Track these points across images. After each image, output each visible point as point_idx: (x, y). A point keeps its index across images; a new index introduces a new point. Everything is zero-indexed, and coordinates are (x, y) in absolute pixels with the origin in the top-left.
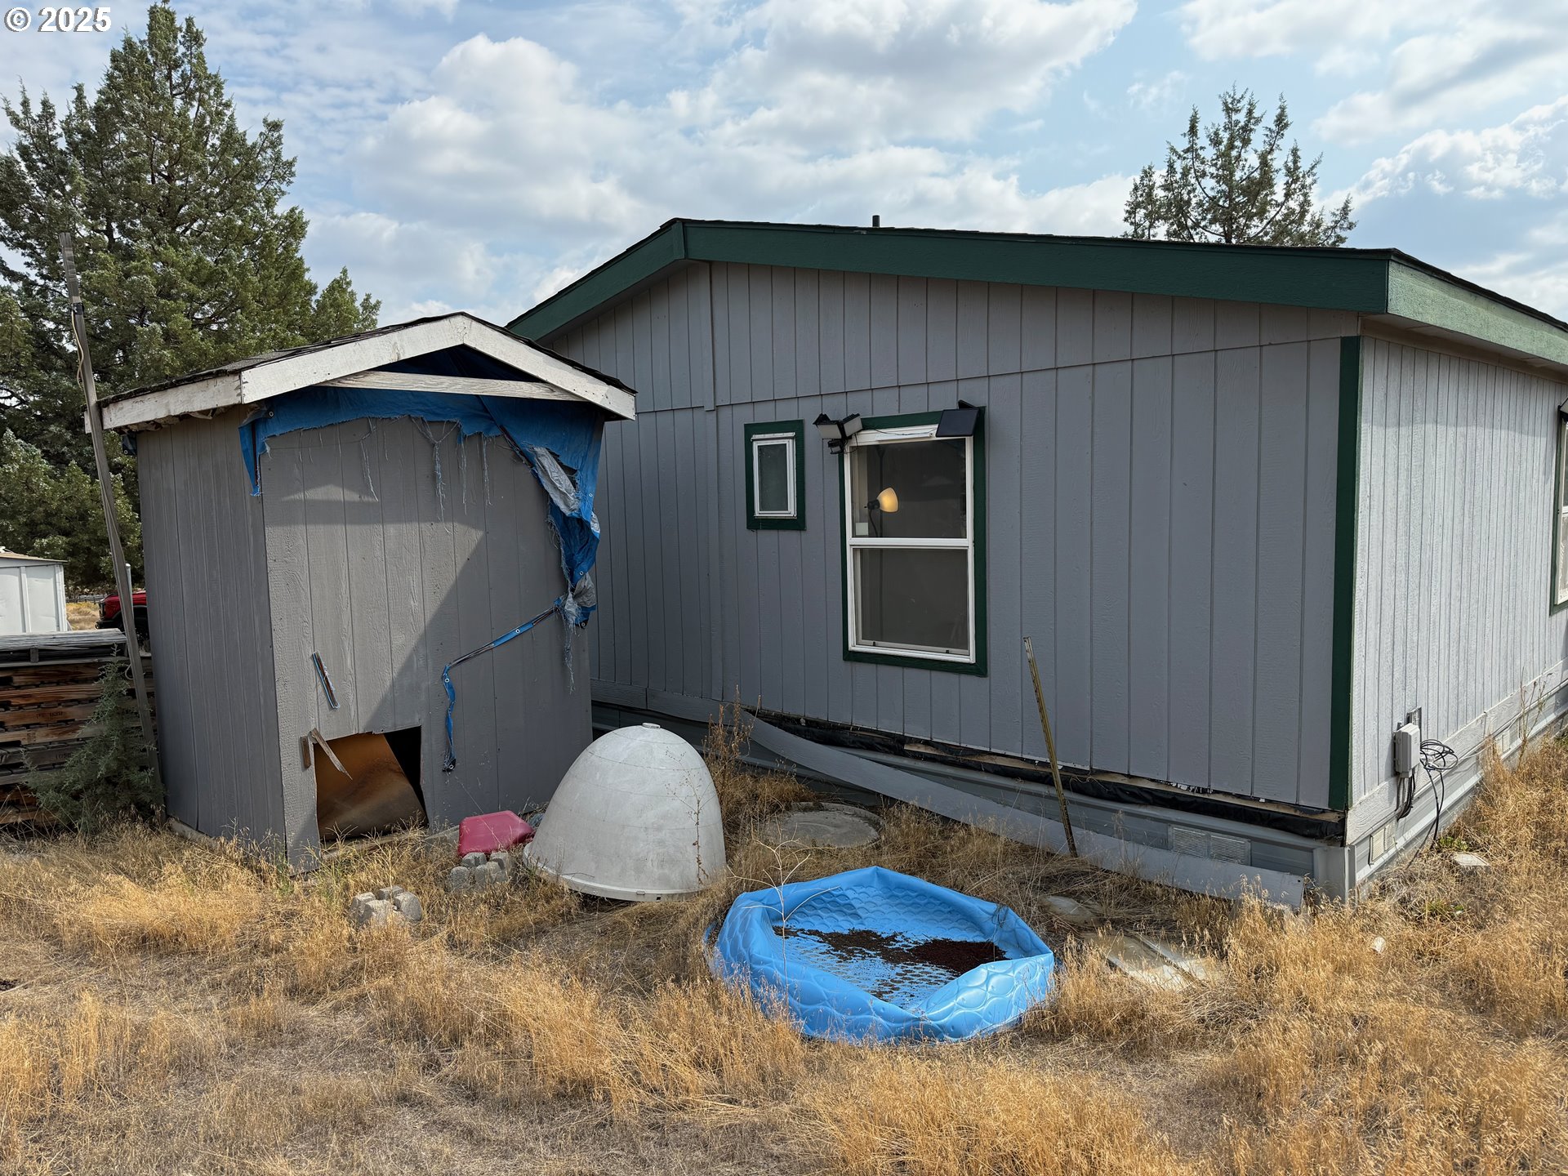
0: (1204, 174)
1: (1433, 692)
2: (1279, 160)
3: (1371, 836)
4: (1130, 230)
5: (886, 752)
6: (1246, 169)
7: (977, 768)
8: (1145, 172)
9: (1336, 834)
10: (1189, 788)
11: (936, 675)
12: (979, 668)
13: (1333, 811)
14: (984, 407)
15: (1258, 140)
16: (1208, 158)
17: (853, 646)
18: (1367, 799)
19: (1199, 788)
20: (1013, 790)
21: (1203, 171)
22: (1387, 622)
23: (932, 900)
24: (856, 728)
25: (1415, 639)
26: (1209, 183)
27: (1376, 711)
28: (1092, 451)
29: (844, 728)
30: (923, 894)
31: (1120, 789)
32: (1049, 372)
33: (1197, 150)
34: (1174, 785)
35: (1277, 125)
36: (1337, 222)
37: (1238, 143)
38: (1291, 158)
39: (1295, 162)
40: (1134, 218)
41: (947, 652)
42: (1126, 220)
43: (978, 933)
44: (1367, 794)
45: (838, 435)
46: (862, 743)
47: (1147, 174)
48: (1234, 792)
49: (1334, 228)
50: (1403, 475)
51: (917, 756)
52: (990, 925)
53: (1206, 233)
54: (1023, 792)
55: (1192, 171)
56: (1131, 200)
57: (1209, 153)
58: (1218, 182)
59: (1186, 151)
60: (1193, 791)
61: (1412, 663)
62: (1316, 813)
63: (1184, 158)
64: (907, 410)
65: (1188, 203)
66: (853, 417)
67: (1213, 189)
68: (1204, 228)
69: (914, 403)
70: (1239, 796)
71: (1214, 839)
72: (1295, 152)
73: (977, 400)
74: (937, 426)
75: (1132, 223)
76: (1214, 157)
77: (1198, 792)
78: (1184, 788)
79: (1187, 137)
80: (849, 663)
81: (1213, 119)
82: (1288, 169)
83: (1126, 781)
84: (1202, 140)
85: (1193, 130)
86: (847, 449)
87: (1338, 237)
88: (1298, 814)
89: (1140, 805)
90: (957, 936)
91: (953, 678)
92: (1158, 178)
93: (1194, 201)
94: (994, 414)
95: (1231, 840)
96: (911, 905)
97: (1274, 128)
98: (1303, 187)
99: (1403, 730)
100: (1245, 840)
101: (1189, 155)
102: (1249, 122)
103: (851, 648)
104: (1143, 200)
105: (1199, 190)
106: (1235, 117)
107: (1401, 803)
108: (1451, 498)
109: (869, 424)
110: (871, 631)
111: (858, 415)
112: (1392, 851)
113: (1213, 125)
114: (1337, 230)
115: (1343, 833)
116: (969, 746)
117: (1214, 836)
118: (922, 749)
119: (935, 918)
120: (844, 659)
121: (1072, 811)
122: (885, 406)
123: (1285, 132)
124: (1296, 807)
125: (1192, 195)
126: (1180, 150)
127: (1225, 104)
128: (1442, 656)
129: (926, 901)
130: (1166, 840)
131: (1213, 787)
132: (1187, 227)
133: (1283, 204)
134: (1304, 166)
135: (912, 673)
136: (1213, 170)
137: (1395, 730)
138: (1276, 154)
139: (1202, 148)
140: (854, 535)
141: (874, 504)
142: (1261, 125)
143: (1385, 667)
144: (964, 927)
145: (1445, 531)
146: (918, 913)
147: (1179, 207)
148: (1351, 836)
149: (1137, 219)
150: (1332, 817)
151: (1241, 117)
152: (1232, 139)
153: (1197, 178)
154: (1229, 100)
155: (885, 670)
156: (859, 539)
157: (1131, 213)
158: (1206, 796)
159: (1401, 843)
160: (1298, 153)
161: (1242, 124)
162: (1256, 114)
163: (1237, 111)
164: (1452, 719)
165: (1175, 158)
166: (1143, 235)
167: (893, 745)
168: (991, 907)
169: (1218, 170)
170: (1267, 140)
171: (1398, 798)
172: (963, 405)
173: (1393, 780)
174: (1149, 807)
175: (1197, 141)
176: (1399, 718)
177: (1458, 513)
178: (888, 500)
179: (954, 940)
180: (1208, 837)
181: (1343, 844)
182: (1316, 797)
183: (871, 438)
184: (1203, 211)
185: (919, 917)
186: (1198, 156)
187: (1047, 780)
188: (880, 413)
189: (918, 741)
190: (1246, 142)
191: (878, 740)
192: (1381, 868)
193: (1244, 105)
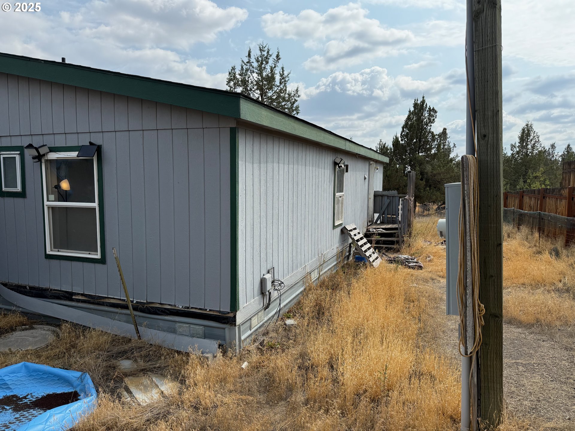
0: (254, 72)
1: (281, 261)
2: (277, 71)
3: (250, 319)
4: (229, 89)
5: (65, 300)
6: (267, 72)
7: (103, 304)
8: (233, 68)
9: (232, 321)
10: (182, 307)
11: (86, 264)
12: (103, 261)
13: (232, 312)
14: (101, 145)
15: (271, 61)
16: (255, 66)
17: (49, 252)
18: (247, 306)
19: (186, 307)
20: (117, 313)
21: (253, 71)
22: (257, 238)
23: (50, 375)
24: (51, 290)
25: (271, 242)
26: (255, 75)
27: (252, 271)
28: (144, 167)
29: (46, 290)
30: (45, 373)
31: (158, 309)
32: (126, 132)
33: (251, 63)
34: (177, 306)
35: (277, 58)
36: (295, 94)
37: (264, 62)
38: (281, 70)
39: (283, 72)
40: (230, 84)
41: (89, 254)
42: (227, 84)
43: (71, 387)
44: (248, 303)
45: (37, 154)
46: (54, 296)
47: (233, 69)
48: (198, 308)
49: (294, 96)
50: (263, 182)
51: (78, 301)
52: (76, 383)
53: (254, 93)
54: (120, 313)
55: (249, 70)
56: (229, 77)
57: (255, 64)
58: (258, 75)
59: (247, 63)
60: (184, 308)
61: (270, 251)
62: (226, 314)
63: (247, 65)
64: (69, 144)
65: (248, 81)
66: (44, 146)
67: (256, 77)
68: (254, 91)
69: (72, 141)
70: (200, 309)
71: (192, 327)
72: (283, 68)
73: (98, 142)
74: (78, 152)
75: (229, 86)
76: (257, 66)
77: (186, 308)
78: (181, 307)
79: (247, 58)
80: (48, 260)
81: (256, 53)
82: (281, 74)
83: (160, 306)
84: (253, 59)
85: (249, 55)
86: (43, 161)
87: (295, 99)
88: (220, 314)
89: (165, 315)
90: (59, 391)
91: (92, 265)
92: (238, 72)
93: (250, 81)
94: (106, 149)
95: (197, 327)
96: (40, 379)
97: (276, 59)
98: (285, 81)
99: (264, 277)
100: (203, 327)
101: (248, 64)
102: (268, 55)
103: (48, 253)
104: (232, 78)
105: (251, 77)
106: (263, 53)
107: (265, 304)
108: (287, 190)
109: (53, 150)
110: (56, 245)
111: (46, 145)
112: (261, 323)
113: (257, 55)
114: (295, 97)
115: (235, 321)
116: (100, 295)
117: (192, 326)
118: (80, 298)
119: (51, 383)
120: (45, 258)
121: (139, 320)
122: (60, 142)
123: (279, 61)
124: (219, 312)
125: (249, 79)
126: (245, 62)
127: (260, 48)
128: (284, 247)
129: (47, 376)
130: (175, 330)
131: (191, 306)
132: (248, 90)
133: (279, 86)
134: (286, 73)
135: (75, 263)
136: (256, 71)
137: (262, 277)
138: (277, 68)
139: (252, 62)
140: (48, 200)
141: (58, 187)
142: (272, 57)
143: (256, 253)
144: (64, 385)
145: (285, 202)
146: (43, 382)
147: (244, 83)
148: (239, 320)
149: (231, 85)
150: (231, 315)
151: (265, 53)
152: (262, 60)
153: (251, 73)
154: (261, 47)
155: (63, 262)
156: (51, 202)
157: (229, 82)
158: (189, 310)
159: (266, 319)
160: (284, 69)
161: (265, 56)
162: (270, 53)
163: (264, 51)
164: (290, 269)
165: (243, 64)
166: (233, 91)
167: (68, 296)
168: (78, 374)
169: (258, 71)
170: (274, 63)
171: (263, 302)
172: (91, 143)
173: (260, 296)
174: (168, 316)
175: (251, 60)
176: (264, 271)
177: (291, 195)
178: (65, 185)
179: (58, 393)
180: (190, 326)
181: (235, 326)
182: (226, 308)
183: (53, 156)
184: (253, 85)
185: (43, 384)
186: (251, 65)
187: (126, 307)
188: (57, 145)
189: (78, 294)
190: (267, 63)
191: (61, 294)
192: (257, 330)
193: (266, 49)
